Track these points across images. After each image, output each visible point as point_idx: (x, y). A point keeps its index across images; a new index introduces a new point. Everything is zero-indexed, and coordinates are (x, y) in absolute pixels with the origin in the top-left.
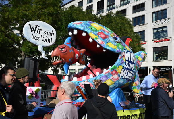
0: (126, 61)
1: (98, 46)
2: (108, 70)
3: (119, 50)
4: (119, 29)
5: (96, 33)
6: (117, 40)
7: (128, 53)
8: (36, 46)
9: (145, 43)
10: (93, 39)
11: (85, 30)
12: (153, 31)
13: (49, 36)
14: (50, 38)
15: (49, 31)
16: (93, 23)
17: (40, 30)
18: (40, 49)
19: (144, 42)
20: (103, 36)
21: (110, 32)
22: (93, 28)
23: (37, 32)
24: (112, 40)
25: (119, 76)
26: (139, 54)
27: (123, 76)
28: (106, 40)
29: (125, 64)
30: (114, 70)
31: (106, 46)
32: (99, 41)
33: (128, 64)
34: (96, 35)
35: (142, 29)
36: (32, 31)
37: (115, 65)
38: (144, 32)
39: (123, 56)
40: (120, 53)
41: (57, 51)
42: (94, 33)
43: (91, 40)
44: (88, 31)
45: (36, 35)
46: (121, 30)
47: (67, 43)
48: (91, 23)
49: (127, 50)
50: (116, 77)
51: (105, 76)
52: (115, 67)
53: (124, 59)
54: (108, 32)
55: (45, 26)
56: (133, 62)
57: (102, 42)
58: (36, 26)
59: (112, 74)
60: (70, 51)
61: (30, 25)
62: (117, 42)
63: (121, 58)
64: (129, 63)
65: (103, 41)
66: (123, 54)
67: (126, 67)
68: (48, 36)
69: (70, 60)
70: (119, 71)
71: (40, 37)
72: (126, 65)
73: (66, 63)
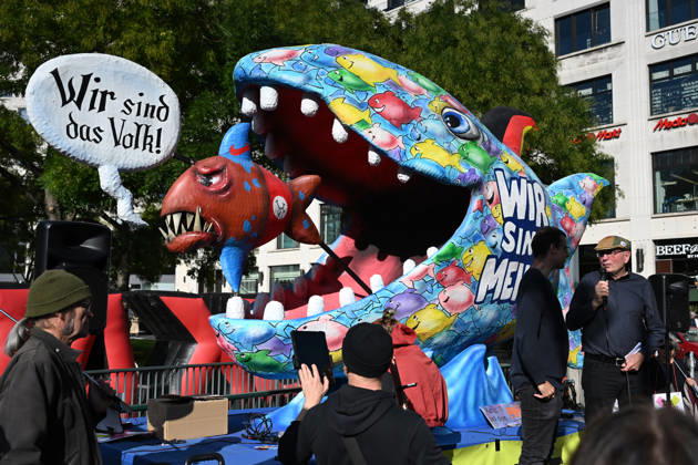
0: (506, 220)
1: (373, 157)
2: (422, 266)
3: (472, 172)
4: (489, 75)
5: (362, 98)
6: (460, 128)
7: (514, 183)
8: (91, 172)
9: (615, 135)
10: (347, 128)
11: (310, 87)
13: (147, 121)
14: (153, 132)
15: (144, 100)
16: (350, 53)
17: (104, 94)
18: (108, 180)
19: (609, 131)
20: (394, 110)
21: (428, 90)
22: (348, 79)
23: (92, 107)
25: (475, 288)
26: (571, 187)
27: (493, 291)
28: (411, 127)
29: (500, 237)
30: (453, 265)
31: (409, 156)
33: (515, 235)
34: (361, 106)
35: (600, 68)
36: (65, 102)
37: (454, 240)
38: (610, 81)
39: (491, 201)
40: (478, 186)
41: (187, 189)
42: (351, 100)
43: (338, 133)
44: (327, 92)
45: (87, 117)
46: (496, 79)
47: (232, 151)
48: (336, 53)
49: (510, 172)
50: (460, 293)
51: (412, 292)
52: (454, 252)
53: (494, 211)
54: (418, 93)
55: (127, 78)
56: (538, 224)
57: (393, 141)
58: (86, 79)
59: (442, 282)
60: (247, 186)
61: (55, 73)
62: (459, 135)
63: (480, 209)
65: (396, 133)
66: (490, 190)
67: (509, 248)
68: (141, 120)
69: (247, 226)
70: (475, 268)
71: (106, 127)
72: (505, 238)
73: (231, 239)
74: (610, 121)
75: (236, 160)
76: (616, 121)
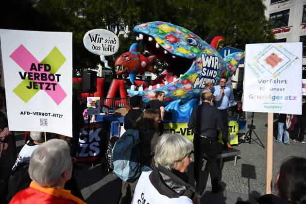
0: (203, 67)
1: (165, 52)
3: (193, 55)
5: (164, 37)
6: (192, 43)
7: (208, 57)
8: (98, 57)
9: (288, 30)
10: (159, 45)
11: (150, 34)
12: (304, 9)
13: (111, 44)
14: (112, 47)
15: (110, 39)
17: (101, 38)
18: (102, 58)
20: (172, 39)
22: (160, 32)
23: (98, 42)
24: (184, 43)
25: (193, 85)
27: (199, 86)
28: (176, 44)
29: (201, 72)
30: (186, 79)
31: (175, 52)
32: (166, 46)
33: (206, 71)
34: (163, 39)
35: (286, 7)
36: (92, 41)
37: (187, 73)
38: (289, 12)
39: (199, 63)
40: (195, 59)
41: (120, 60)
42: (160, 37)
43: (157, 46)
44: (154, 35)
45: (97, 44)
47: (132, 50)
49: (207, 54)
50: (188, 86)
51: (174, 86)
52: (186, 76)
53: (200, 65)
55: (106, 34)
57: (171, 48)
58: (96, 35)
59: (183, 83)
60: (135, 59)
61: (89, 35)
62: (191, 45)
63: (195, 65)
64: (208, 70)
65: (172, 46)
66: (199, 60)
67: (204, 75)
68: (109, 44)
69: (134, 69)
70: (193, 80)
71: (101, 46)
72: (203, 72)
73: (131, 72)
74: (287, 25)
75: (133, 52)
76: (289, 26)
